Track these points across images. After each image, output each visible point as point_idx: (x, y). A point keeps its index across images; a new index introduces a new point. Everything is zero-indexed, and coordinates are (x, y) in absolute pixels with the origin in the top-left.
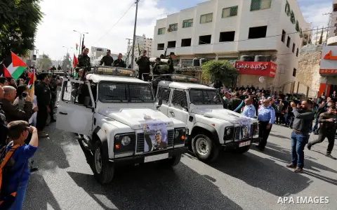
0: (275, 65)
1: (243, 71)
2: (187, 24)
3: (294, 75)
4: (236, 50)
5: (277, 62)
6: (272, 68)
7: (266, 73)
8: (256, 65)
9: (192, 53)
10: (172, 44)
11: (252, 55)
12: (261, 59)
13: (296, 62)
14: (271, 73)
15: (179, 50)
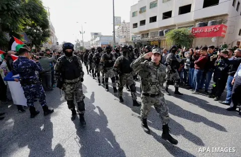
0: (226, 27)
2: (153, 5)
4: (192, 19)
5: (227, 24)
6: (224, 29)
7: (217, 34)
8: (210, 28)
9: (157, 27)
10: (143, 23)
11: (205, 21)
12: (213, 23)
14: (223, 33)
15: (149, 26)
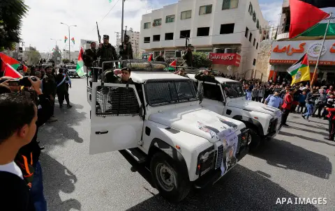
0: (239, 56)
1: (215, 62)
2: (170, 19)
3: (254, 64)
4: (210, 43)
5: (241, 54)
6: (237, 58)
7: (232, 63)
8: (225, 57)
9: (174, 46)
10: (157, 38)
11: (222, 48)
12: (229, 52)
13: (255, 54)
14: (237, 62)
15: (163, 43)
